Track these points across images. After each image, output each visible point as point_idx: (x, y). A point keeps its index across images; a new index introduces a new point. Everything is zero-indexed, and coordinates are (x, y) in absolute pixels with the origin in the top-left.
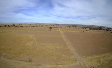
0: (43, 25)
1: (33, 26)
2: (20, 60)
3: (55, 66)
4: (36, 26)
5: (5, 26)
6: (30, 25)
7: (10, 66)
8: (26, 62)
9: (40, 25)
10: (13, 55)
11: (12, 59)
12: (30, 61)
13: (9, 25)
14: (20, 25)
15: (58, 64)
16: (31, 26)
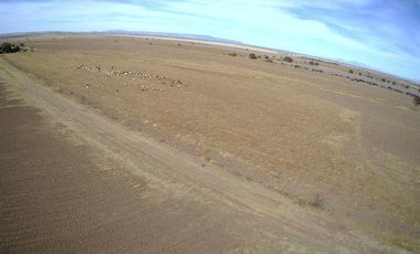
0: (394, 83)
1: (359, 77)
2: (280, 192)
3: (389, 248)
4: (369, 80)
5: (253, 56)
6: (351, 72)
7: (231, 204)
8: (301, 203)
9: (384, 80)
10: (258, 166)
11: (249, 179)
12: (316, 205)
13: (270, 57)
14: (312, 63)
15: (400, 245)
16: (352, 76)
